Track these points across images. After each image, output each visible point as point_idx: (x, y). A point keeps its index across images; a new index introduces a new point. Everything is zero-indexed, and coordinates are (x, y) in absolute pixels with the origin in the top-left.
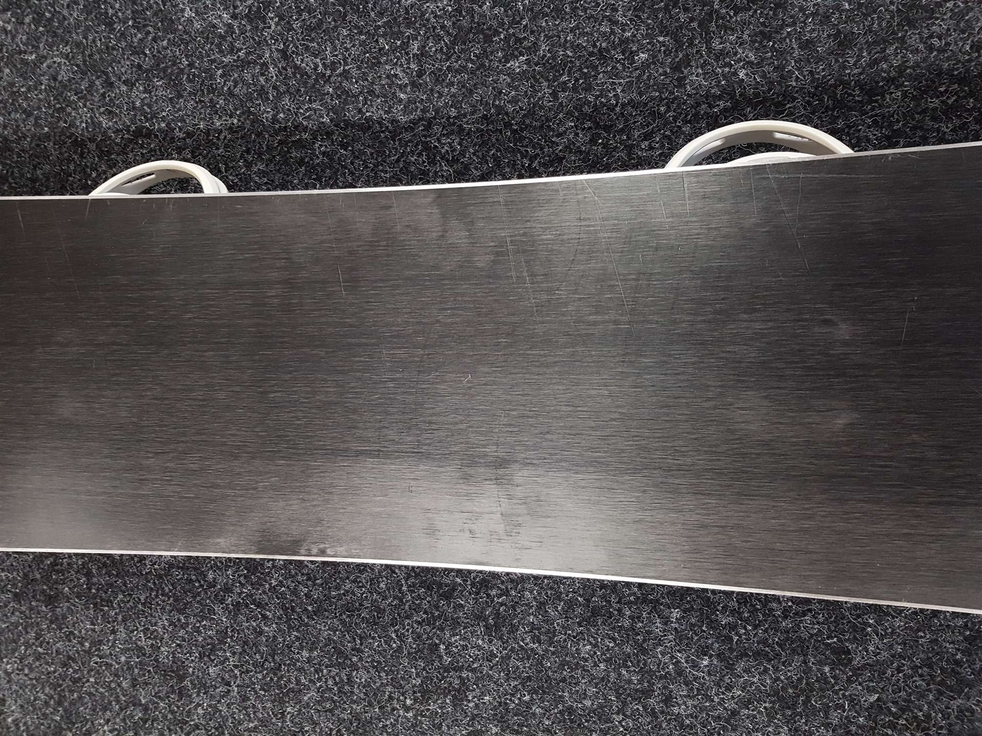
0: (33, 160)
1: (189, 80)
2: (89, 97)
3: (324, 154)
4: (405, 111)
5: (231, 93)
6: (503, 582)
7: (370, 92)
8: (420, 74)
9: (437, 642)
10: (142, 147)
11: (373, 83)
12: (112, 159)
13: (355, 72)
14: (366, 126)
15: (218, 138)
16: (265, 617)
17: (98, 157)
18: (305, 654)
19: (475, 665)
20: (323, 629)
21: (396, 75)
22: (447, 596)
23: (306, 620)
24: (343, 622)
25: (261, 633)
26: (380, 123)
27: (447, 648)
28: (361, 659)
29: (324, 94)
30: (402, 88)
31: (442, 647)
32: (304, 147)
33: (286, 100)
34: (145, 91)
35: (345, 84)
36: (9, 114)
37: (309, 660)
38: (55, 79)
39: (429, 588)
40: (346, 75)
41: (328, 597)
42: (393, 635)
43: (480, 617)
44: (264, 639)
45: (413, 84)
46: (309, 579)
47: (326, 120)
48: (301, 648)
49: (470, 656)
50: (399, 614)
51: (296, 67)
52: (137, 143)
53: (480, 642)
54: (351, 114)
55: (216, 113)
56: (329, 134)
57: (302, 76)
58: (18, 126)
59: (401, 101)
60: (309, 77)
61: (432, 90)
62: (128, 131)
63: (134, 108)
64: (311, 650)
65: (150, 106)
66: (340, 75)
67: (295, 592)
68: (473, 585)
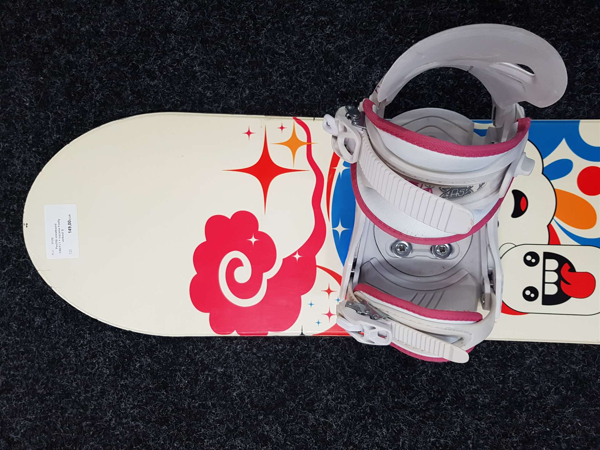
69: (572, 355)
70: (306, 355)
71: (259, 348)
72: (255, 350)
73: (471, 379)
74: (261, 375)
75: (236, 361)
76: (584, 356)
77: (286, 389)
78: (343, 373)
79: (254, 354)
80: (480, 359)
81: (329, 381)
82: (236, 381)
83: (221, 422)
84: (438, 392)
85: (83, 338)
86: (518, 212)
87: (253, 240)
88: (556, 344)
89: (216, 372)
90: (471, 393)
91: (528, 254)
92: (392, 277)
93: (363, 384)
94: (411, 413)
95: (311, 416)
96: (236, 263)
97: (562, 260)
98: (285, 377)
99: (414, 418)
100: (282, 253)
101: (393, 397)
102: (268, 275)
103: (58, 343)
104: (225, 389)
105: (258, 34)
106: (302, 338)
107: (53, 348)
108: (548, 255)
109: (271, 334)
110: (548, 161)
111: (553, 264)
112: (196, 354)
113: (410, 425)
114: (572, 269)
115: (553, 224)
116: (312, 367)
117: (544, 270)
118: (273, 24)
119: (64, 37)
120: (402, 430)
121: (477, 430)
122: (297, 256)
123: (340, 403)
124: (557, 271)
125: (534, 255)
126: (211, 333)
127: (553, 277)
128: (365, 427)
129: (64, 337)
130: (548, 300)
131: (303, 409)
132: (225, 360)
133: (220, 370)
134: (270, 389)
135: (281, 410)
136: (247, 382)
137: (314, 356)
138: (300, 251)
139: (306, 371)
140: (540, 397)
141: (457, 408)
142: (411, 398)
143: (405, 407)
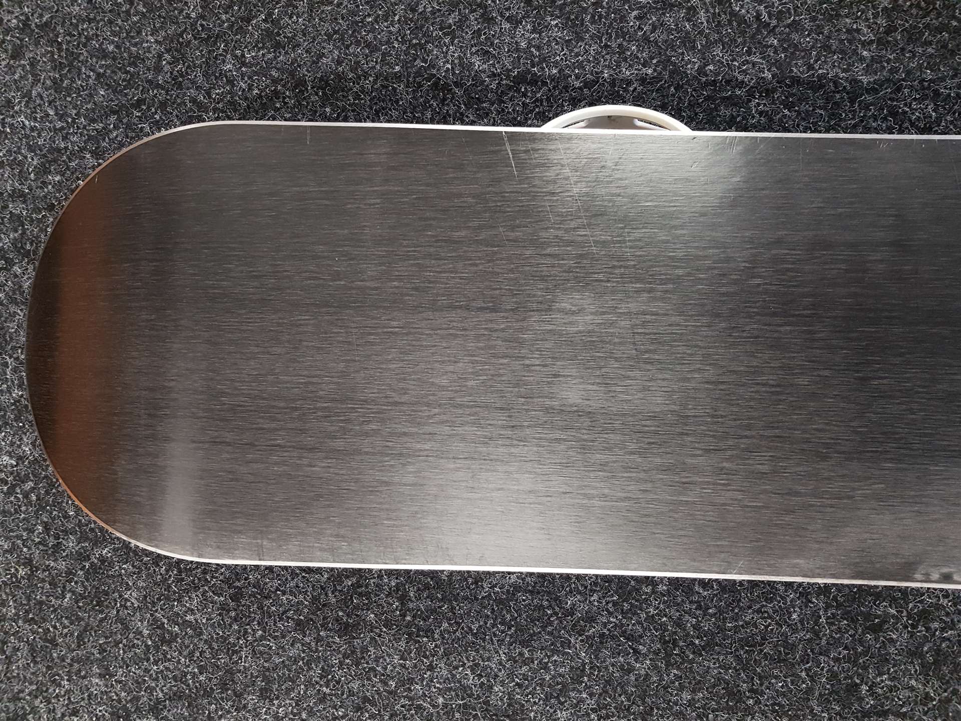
0: (376, 103)
1: (593, 22)
2: (458, 33)
3: (761, 113)
4: (867, 71)
5: (646, 39)
6: (947, 614)
7: (827, 47)
8: (890, 30)
9: (858, 681)
10: (525, 95)
11: (829, 37)
12: (483, 108)
13: (808, 25)
14: (817, 85)
15: (625, 90)
16: (636, 651)
17: (465, 105)
18: (686, 696)
19: (904, 710)
20: (711, 665)
21: (858, 31)
22: (876, 629)
23: (691, 656)
24: (738, 658)
25: (630, 670)
26: (835, 83)
27: (871, 688)
28: (758, 702)
29: (767, 47)
30: (866, 44)
31: (864, 688)
32: (735, 105)
33: (718, 51)
34: (534, 31)
35: (795, 37)
36: (347, 47)
37: (691, 703)
38: (413, 10)
39: (853, 620)
40: (795, 26)
41: (722, 630)
42: (803, 674)
43: (915, 653)
44: (633, 679)
45: (879, 42)
46: (699, 607)
47: (768, 75)
48: (682, 688)
49: (900, 699)
50: (812, 651)
51: (733, 14)
52: (518, 91)
53: (913, 682)
54: (798, 69)
55: (625, 60)
56: (769, 92)
57: (739, 25)
58: (357, 63)
59: (862, 59)
60: (749, 26)
61: (903, 49)
62: (508, 77)
63: (518, 50)
64: (694, 691)
65: (538, 48)
66: (789, 26)
67: (679, 623)
68: (909, 616)
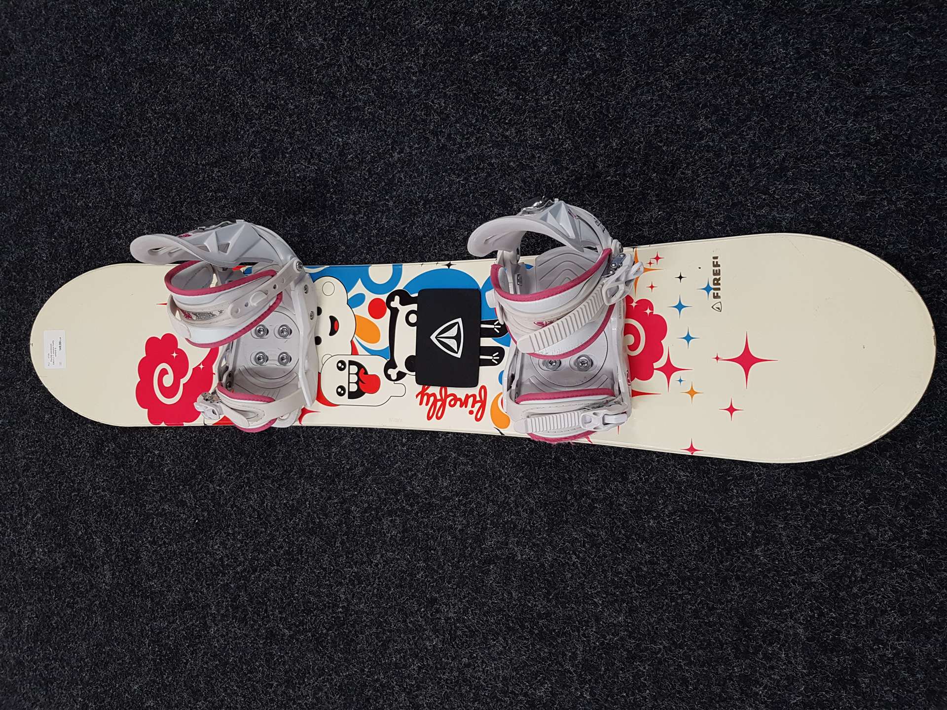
69: (371, 436)
70: (210, 440)
71: (181, 436)
72: (178, 437)
73: (309, 456)
74: (181, 456)
75: (167, 445)
76: (379, 437)
77: (197, 466)
78: (231, 453)
79: (178, 440)
80: (315, 441)
81: (223, 458)
82: (166, 461)
83: (157, 492)
84: (290, 466)
85: (74, 429)
86: (333, 332)
87: (175, 355)
88: (361, 428)
89: (154, 454)
90: (309, 465)
91: (340, 362)
92: (253, 380)
93: (243, 461)
94: (272, 482)
95: (211, 486)
96: (164, 372)
97: (360, 366)
98: (197, 457)
99: (274, 485)
100: (192, 366)
101: (261, 470)
102: (184, 381)
103: (58, 433)
104: (160, 466)
105: (182, 206)
106: (206, 427)
107: (56, 437)
108: (352, 363)
109: (186, 424)
110: (352, 294)
111: (354, 369)
112: (142, 440)
113: (271, 490)
114: (366, 372)
115: (354, 340)
116: (213, 449)
117: (349, 374)
118: (191, 198)
119: (68, 210)
120: (266, 495)
121: (312, 494)
122: (201, 366)
123: (229, 475)
124: (357, 374)
125: (342, 362)
126: (148, 424)
127: (354, 378)
128: (244, 493)
129: (62, 429)
130: (352, 396)
131: (207, 480)
132: (160, 445)
133: (157, 452)
134: (187, 465)
135: (193, 481)
136: (173, 460)
137: (214, 440)
138: (203, 363)
139: (209, 453)
140: (351, 469)
141: (300, 477)
142: (272, 471)
143: (268, 478)
